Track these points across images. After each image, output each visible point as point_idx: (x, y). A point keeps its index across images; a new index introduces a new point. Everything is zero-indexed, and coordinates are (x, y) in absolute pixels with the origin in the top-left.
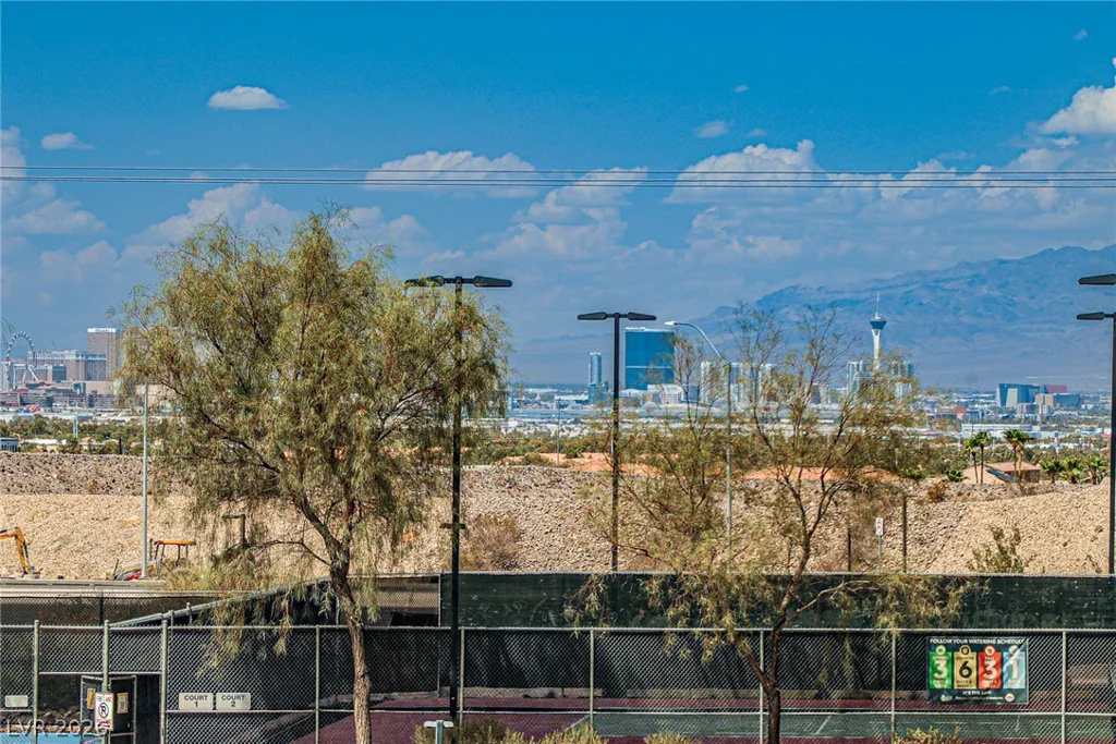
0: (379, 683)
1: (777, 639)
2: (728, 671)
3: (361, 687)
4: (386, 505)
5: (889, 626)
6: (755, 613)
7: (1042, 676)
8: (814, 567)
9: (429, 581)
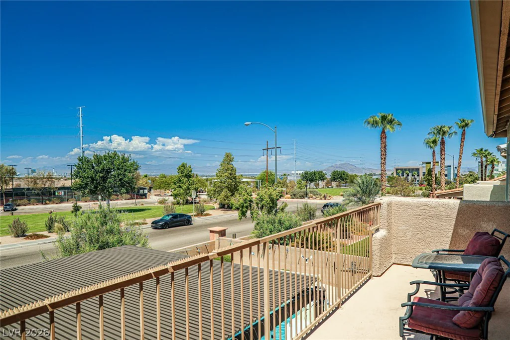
0: (6, 197)
1: (42, 192)
2: (38, 195)
3: (4, 197)
4: (6, 183)
5: (52, 191)
6: (40, 190)
7: (65, 194)
8: (45, 187)
9: (11, 189)
